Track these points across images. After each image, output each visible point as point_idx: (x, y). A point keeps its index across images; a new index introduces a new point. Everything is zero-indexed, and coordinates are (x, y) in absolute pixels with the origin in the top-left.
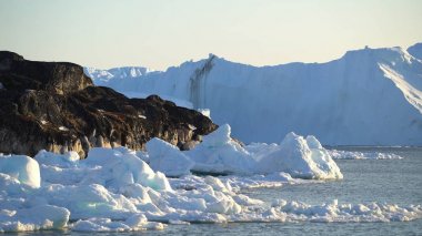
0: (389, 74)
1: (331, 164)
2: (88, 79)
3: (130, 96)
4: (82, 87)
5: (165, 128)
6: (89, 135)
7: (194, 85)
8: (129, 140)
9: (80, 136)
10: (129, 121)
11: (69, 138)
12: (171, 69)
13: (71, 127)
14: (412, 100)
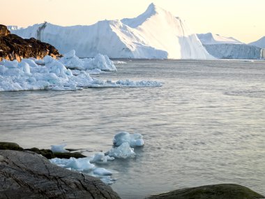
3: (24, 38)
4: (6, 34)
5: (39, 51)
6: (11, 53)
7: (39, 33)
8: (26, 55)
9: (8, 53)
10: (26, 47)
11: (4, 54)
12: (30, 27)
13: (4, 50)
14: (122, 40)
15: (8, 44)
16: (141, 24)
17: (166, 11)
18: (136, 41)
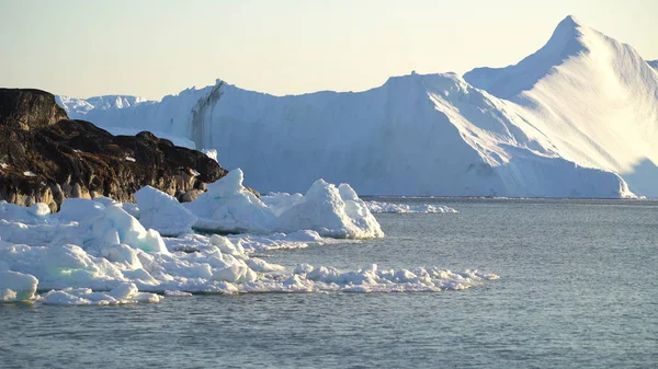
0: (442, 106)
1: (370, 219)
2: (61, 111)
3: (115, 132)
4: (53, 121)
5: (160, 174)
6: (62, 182)
7: (197, 119)
9: (51, 183)
10: (115, 164)
11: (37, 186)
12: (168, 99)
13: (38, 171)
14: (469, 139)
15: (50, 153)
16: (530, 87)
17: (613, 43)
18: (513, 142)
